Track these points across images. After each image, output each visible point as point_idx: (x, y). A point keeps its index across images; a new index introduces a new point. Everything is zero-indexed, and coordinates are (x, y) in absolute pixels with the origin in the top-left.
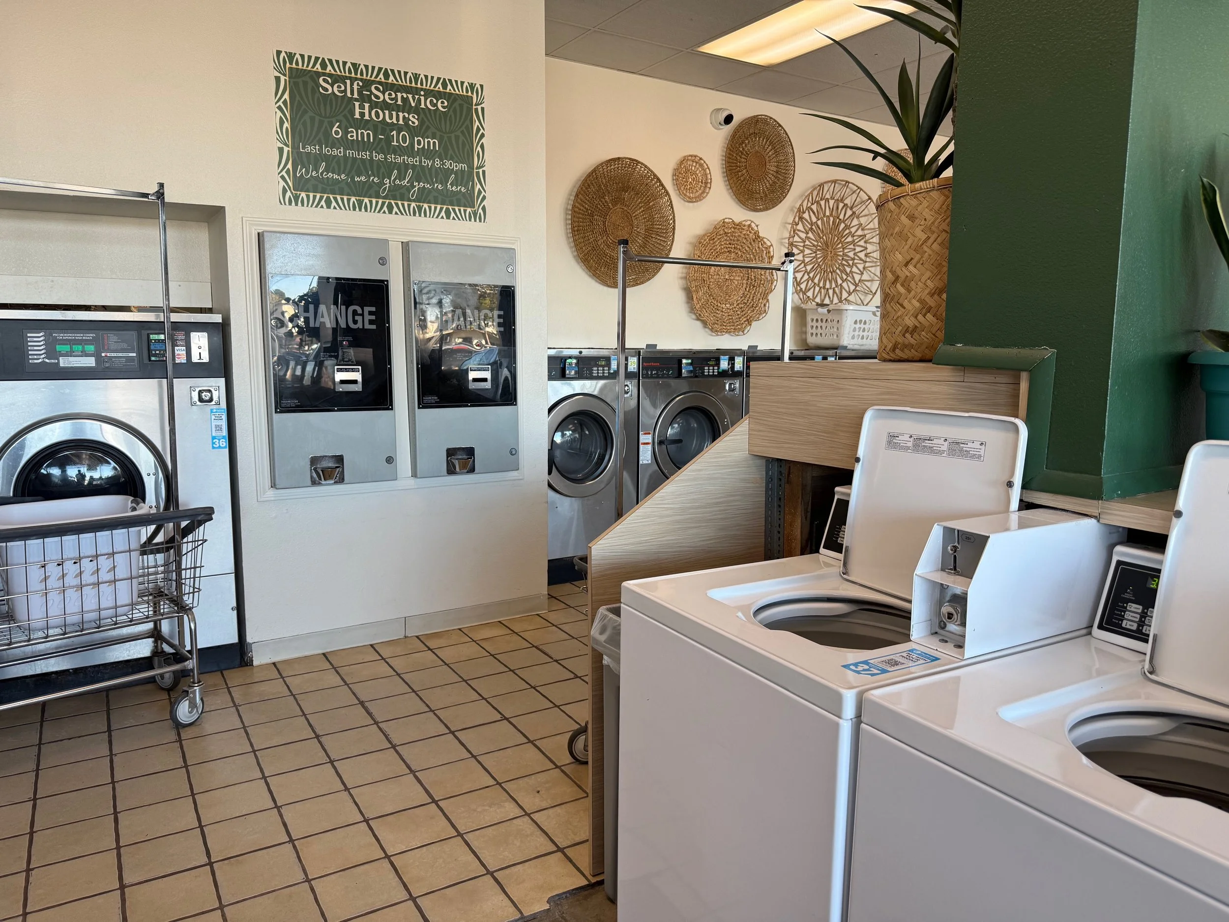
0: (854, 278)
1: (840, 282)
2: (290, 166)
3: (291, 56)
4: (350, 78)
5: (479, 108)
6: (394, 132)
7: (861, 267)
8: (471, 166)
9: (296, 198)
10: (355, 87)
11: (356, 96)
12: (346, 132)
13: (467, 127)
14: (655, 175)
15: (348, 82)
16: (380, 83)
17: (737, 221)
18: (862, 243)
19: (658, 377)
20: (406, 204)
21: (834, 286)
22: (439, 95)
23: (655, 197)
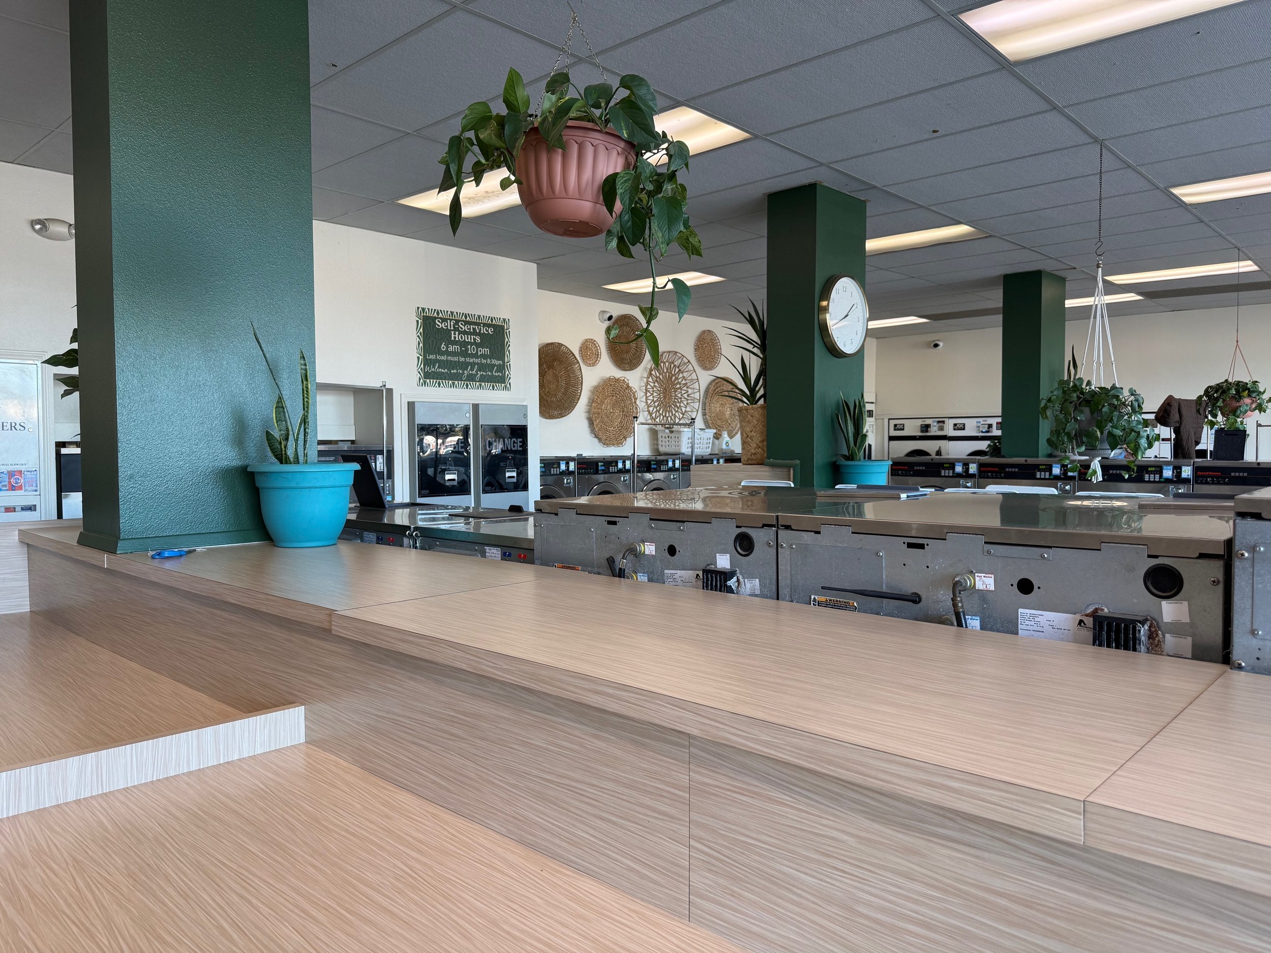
0: (681, 410)
1: (674, 412)
2: (422, 366)
3: (423, 309)
4: (450, 319)
5: (508, 331)
6: (469, 346)
7: (685, 403)
8: (504, 362)
9: (425, 382)
10: (452, 323)
11: (452, 328)
12: (447, 347)
13: (502, 342)
14: (571, 352)
15: (449, 321)
16: (463, 321)
17: (617, 378)
18: (685, 388)
19: (585, 474)
20: (474, 383)
21: (671, 415)
22: (489, 326)
23: (571, 364)
